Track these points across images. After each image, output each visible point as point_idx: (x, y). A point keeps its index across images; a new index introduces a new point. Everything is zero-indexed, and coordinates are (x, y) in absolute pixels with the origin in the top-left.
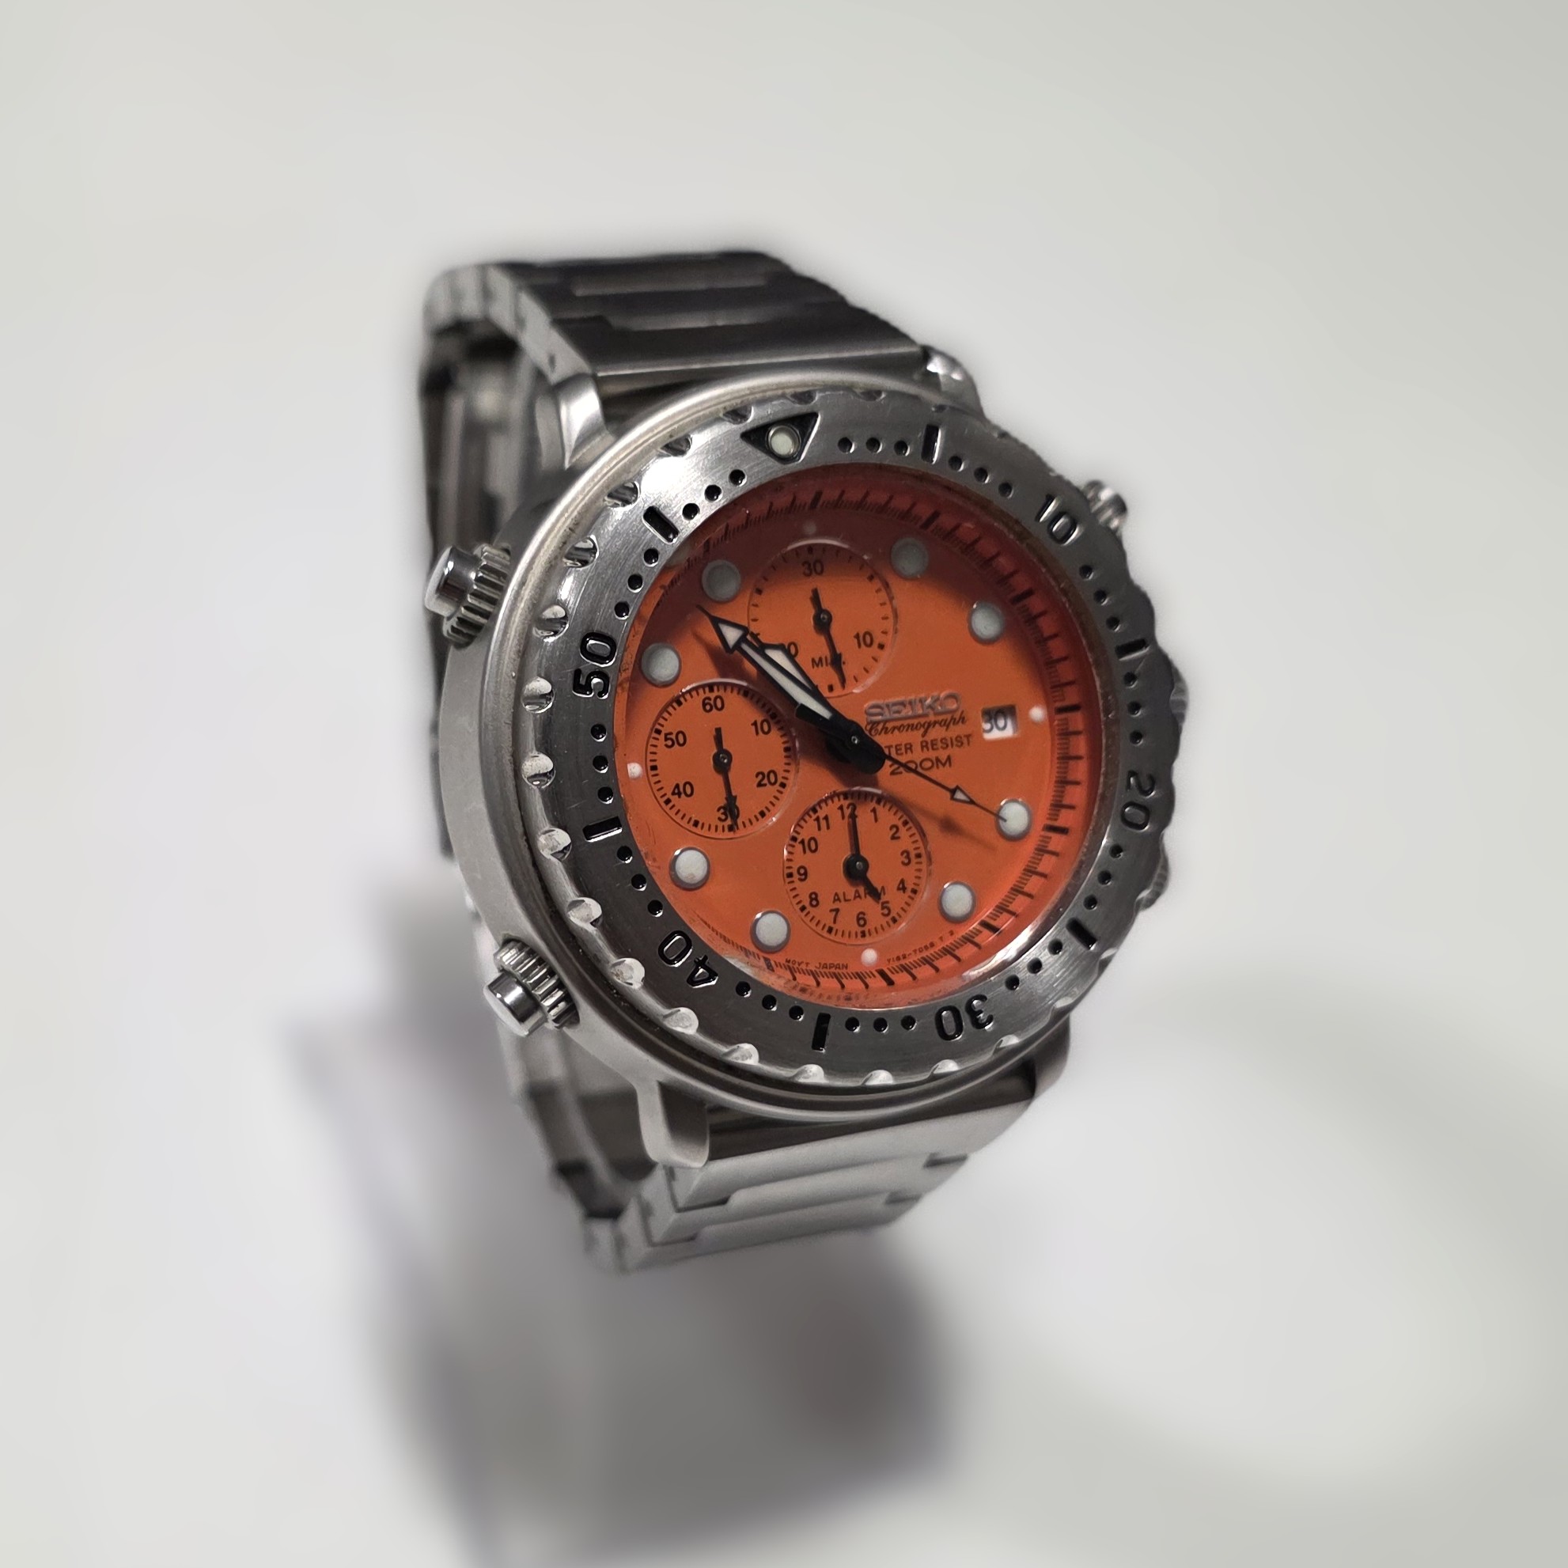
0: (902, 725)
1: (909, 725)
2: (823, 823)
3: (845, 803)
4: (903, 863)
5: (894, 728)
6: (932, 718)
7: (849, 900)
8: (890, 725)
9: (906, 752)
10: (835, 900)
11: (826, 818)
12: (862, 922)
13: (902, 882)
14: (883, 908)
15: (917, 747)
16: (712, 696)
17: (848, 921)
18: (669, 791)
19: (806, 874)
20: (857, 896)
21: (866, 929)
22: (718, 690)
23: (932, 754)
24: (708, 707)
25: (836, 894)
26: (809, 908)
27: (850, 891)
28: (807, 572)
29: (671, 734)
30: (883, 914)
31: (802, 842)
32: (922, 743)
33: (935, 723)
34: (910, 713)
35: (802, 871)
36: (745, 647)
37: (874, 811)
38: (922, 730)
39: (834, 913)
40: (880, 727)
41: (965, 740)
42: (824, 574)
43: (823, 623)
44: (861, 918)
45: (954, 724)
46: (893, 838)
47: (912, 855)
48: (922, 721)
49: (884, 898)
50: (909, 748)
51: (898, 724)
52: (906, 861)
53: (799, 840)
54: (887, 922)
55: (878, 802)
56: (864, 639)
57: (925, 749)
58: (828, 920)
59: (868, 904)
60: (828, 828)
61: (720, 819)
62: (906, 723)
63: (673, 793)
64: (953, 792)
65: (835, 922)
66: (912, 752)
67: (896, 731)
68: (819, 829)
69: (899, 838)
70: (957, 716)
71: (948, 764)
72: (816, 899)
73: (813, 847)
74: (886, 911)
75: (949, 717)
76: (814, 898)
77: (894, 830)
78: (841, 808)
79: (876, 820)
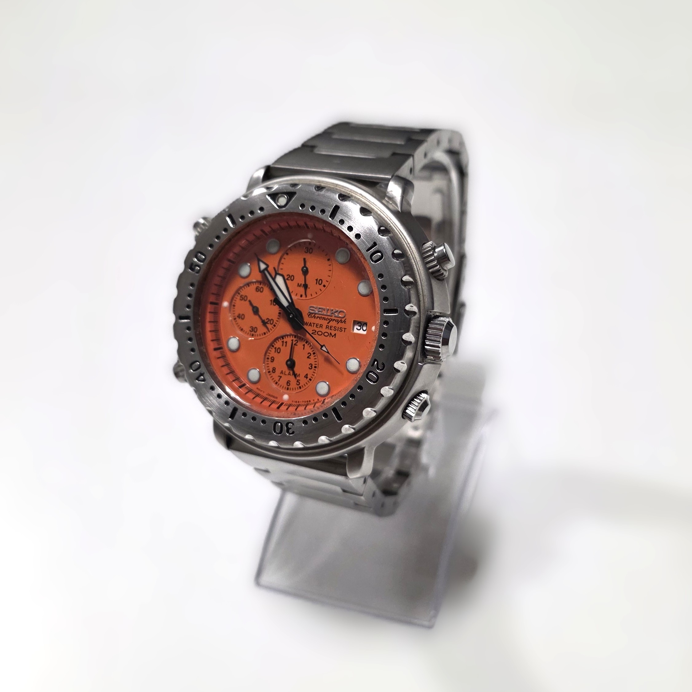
0: (321, 317)
1: (324, 318)
2: (284, 344)
3: (294, 339)
4: (309, 368)
6: (333, 318)
7: (286, 375)
8: (316, 316)
9: (320, 327)
10: (281, 373)
11: (286, 342)
12: (288, 384)
13: (307, 375)
14: (297, 382)
15: (324, 327)
16: (260, 286)
17: (283, 382)
18: (237, 314)
19: (273, 360)
20: (289, 374)
21: (289, 387)
22: (262, 285)
23: (329, 331)
24: (258, 290)
25: (282, 371)
26: (271, 373)
27: (287, 372)
28: (306, 251)
29: (243, 295)
30: (297, 384)
31: (275, 348)
32: (327, 326)
33: (334, 320)
34: (325, 314)
35: (273, 358)
36: (266, 272)
37: (304, 345)
38: (328, 321)
39: (279, 377)
40: (313, 315)
41: (343, 330)
42: (312, 254)
43: (305, 272)
44: (288, 383)
45: (341, 322)
47: (313, 367)
48: (329, 318)
49: (298, 378)
50: (321, 326)
51: (320, 316)
52: (311, 368)
53: (275, 347)
54: (298, 387)
55: (306, 343)
56: (319, 282)
57: (327, 328)
58: (277, 379)
59: (292, 378)
60: (286, 346)
61: (250, 331)
62: (323, 316)
63: (238, 317)
64: (322, 346)
65: (279, 381)
66: (322, 328)
67: (318, 318)
68: (283, 345)
69: (310, 358)
70: (343, 320)
71: (334, 336)
72: (275, 370)
73: (279, 351)
74: (298, 383)
75: (340, 319)
76: (274, 370)
77: (309, 354)
78: (292, 340)
79: (304, 349)
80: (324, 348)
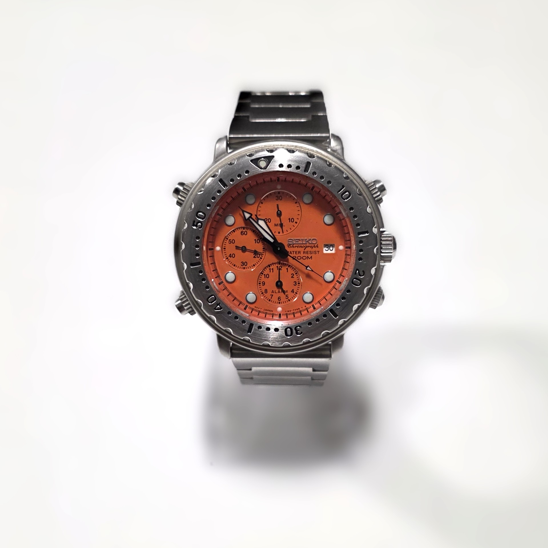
0: (298, 246)
1: (300, 246)
2: (271, 271)
3: (279, 266)
4: (294, 285)
5: (296, 246)
6: (308, 245)
7: (276, 293)
8: (294, 245)
10: (272, 292)
11: (273, 269)
13: (293, 290)
15: (302, 253)
16: (244, 231)
17: (275, 298)
18: (228, 255)
19: (264, 284)
20: (279, 292)
21: (280, 301)
22: (246, 229)
23: (306, 255)
24: (242, 234)
26: (264, 293)
27: (277, 291)
28: (277, 199)
29: (231, 240)
30: (286, 298)
31: (265, 275)
32: (304, 251)
33: (309, 246)
34: (301, 243)
35: (263, 283)
36: (251, 219)
37: (287, 269)
38: (304, 248)
39: (271, 296)
40: (291, 246)
41: (317, 252)
42: (282, 200)
43: (279, 214)
44: (279, 298)
45: (314, 247)
46: (292, 277)
47: (297, 283)
48: (305, 245)
49: (286, 294)
50: (299, 252)
51: (297, 245)
52: (295, 284)
53: (264, 274)
54: (287, 301)
55: (289, 267)
56: (291, 220)
57: (304, 253)
58: (270, 298)
59: (282, 295)
60: (273, 272)
61: (241, 265)
62: (299, 245)
63: (229, 256)
64: (307, 267)
65: (271, 298)
66: (300, 254)
67: (296, 247)
68: (270, 272)
69: (294, 277)
70: (316, 245)
71: (311, 258)
72: (267, 291)
73: (268, 277)
74: (287, 297)
75: (313, 245)
77: (293, 275)
78: (277, 267)
79: (287, 272)
80: (308, 268)
